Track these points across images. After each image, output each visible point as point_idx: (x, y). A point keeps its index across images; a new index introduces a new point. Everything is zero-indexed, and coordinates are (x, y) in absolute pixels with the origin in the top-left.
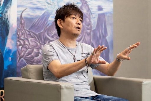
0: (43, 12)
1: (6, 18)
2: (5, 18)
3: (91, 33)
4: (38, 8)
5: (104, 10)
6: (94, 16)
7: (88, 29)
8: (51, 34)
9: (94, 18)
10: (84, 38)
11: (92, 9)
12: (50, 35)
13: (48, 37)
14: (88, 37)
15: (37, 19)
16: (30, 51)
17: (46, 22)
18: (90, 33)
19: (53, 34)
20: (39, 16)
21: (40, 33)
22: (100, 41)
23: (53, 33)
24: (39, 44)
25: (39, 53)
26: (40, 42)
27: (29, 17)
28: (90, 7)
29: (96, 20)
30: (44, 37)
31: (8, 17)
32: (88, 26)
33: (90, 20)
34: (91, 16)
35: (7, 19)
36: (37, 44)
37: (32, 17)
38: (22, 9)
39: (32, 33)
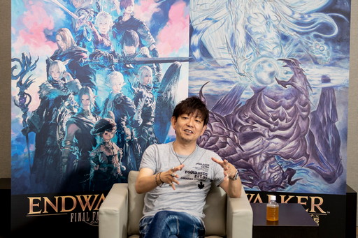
0: (233, 86)
1: (169, 97)
2: (167, 98)
4: (225, 82)
5: (332, 81)
6: (314, 91)
7: (304, 111)
8: (245, 117)
9: (315, 94)
10: (297, 124)
11: (310, 80)
12: (243, 118)
13: (240, 120)
14: (303, 122)
15: (224, 96)
16: (213, 140)
17: (237, 101)
18: (307, 116)
19: (247, 118)
20: (226, 92)
21: (227, 116)
22: (325, 129)
23: (247, 116)
24: (226, 131)
25: (226, 143)
26: (228, 128)
27: (212, 93)
28: (308, 77)
29: (318, 97)
30: (234, 121)
31: (173, 96)
32: (304, 106)
33: (307, 97)
34: (310, 91)
35: (171, 98)
36: (224, 130)
37: (217, 93)
38: (203, 83)
39: (217, 115)
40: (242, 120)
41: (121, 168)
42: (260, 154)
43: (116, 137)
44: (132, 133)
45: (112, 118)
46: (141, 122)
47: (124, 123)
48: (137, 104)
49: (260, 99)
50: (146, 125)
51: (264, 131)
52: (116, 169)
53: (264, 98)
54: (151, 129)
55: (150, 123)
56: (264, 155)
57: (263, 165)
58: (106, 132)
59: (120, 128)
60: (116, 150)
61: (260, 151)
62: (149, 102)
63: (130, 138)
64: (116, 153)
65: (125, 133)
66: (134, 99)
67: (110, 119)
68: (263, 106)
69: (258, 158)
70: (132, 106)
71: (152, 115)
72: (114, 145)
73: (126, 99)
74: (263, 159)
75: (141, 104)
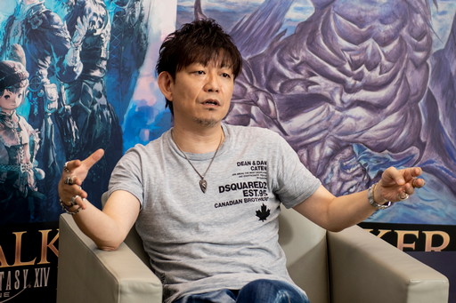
1: (137, 15)
2: (133, 16)
3: (428, 61)
6: (442, 6)
7: (418, 49)
8: (292, 61)
9: (444, 13)
10: (404, 77)
12: (288, 63)
13: (281, 68)
14: (416, 72)
15: (249, 15)
17: (277, 24)
18: (424, 61)
19: (297, 62)
20: (255, 5)
21: (254, 57)
23: (297, 59)
24: (250, 90)
25: (250, 116)
26: (255, 85)
29: (449, 20)
30: (269, 70)
31: (145, 12)
32: (419, 38)
33: (426, 19)
34: (433, 8)
36: (246, 89)
37: (233, 8)
40: (286, 67)
41: (36, 175)
42: (322, 141)
43: (27, 105)
44: (60, 94)
45: (19, 59)
46: (79, 69)
47: (44, 72)
48: (72, 30)
49: (326, 22)
50: (91, 78)
51: (332, 93)
52: (25, 176)
53: (335, 19)
54: (98, 87)
55: (97, 73)
56: (329, 143)
57: (327, 164)
58: (6, 92)
59: (36, 84)
60: (27, 133)
61: (321, 135)
62: (97, 25)
63: (55, 105)
64: (26, 140)
65: (45, 95)
66: (66, 18)
67: (17, 63)
68: (333, 37)
69: (317, 149)
70: (63, 35)
71: (103, 55)
72: (23, 122)
73: (50, 17)
74: (328, 150)
75: (82, 30)
